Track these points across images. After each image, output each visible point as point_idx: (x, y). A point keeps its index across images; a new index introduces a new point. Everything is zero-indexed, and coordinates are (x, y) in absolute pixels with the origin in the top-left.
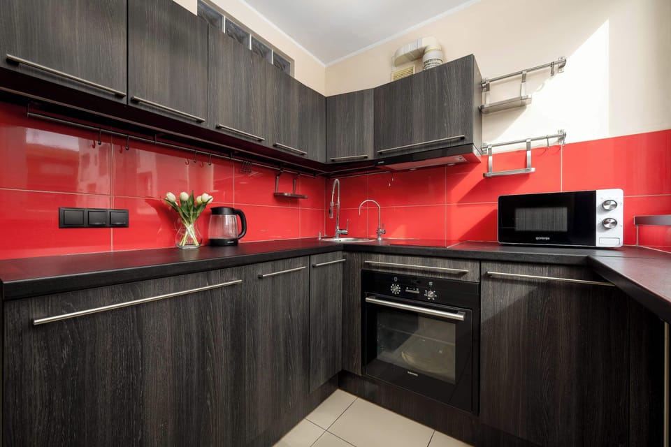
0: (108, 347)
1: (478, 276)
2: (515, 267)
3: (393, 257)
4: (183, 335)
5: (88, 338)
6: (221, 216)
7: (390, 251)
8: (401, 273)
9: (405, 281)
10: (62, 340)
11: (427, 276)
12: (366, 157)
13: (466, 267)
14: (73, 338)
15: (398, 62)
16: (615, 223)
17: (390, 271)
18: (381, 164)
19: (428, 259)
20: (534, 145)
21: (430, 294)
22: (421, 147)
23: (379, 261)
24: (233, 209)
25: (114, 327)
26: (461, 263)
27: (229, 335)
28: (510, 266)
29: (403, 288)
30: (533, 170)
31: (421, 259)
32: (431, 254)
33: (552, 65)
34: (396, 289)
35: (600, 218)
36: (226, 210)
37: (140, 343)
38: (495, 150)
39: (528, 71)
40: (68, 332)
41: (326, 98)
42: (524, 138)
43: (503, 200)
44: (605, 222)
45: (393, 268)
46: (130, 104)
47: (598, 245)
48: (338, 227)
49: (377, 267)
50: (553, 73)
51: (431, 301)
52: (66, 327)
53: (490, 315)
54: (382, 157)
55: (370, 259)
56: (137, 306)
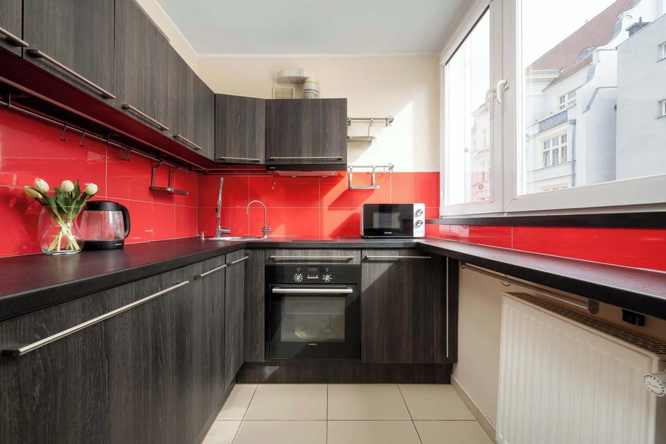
0: (79, 373)
1: (360, 260)
2: (382, 252)
3: (297, 251)
4: (142, 347)
5: (60, 366)
6: (102, 212)
7: (295, 247)
8: (304, 263)
10: (34, 374)
11: (324, 264)
12: (258, 161)
13: (353, 255)
14: (45, 369)
15: (281, 80)
16: (422, 223)
17: (294, 263)
18: (272, 170)
19: (325, 251)
20: (377, 170)
21: (327, 278)
22: (308, 160)
23: (282, 256)
24: (118, 204)
25: (85, 348)
26: (349, 252)
27: (175, 343)
28: (379, 252)
29: (305, 276)
30: (378, 187)
31: (319, 251)
32: (328, 246)
33: (386, 119)
34: (299, 278)
35: (415, 220)
36: (109, 205)
37: (107, 363)
38: (355, 170)
39: (374, 119)
40: (41, 362)
41: (215, 95)
42: (371, 165)
43: (366, 207)
44: (417, 223)
45: (296, 261)
46: (25, 57)
47: (415, 236)
48: (219, 226)
49: (282, 261)
50: (387, 125)
51: (328, 283)
52: (39, 355)
53: (367, 286)
54: (273, 163)
55: (275, 254)
56: (105, 321)
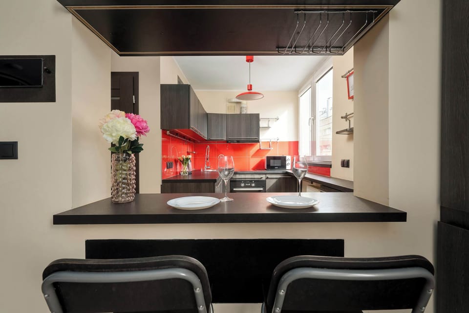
1: (265, 178)
3: (242, 175)
8: (245, 180)
9: (245, 182)
11: (252, 179)
12: (223, 139)
13: (263, 176)
16: (290, 164)
17: (241, 179)
18: (229, 143)
19: (253, 175)
20: (272, 140)
23: (236, 177)
26: (261, 175)
28: (272, 175)
30: (273, 148)
31: (250, 175)
33: (276, 118)
34: (243, 185)
35: (287, 163)
38: (263, 141)
39: (271, 119)
41: (207, 114)
42: (269, 138)
43: (267, 157)
47: (286, 169)
48: (206, 166)
50: (276, 121)
51: (254, 187)
53: (268, 188)
54: (230, 140)
